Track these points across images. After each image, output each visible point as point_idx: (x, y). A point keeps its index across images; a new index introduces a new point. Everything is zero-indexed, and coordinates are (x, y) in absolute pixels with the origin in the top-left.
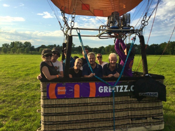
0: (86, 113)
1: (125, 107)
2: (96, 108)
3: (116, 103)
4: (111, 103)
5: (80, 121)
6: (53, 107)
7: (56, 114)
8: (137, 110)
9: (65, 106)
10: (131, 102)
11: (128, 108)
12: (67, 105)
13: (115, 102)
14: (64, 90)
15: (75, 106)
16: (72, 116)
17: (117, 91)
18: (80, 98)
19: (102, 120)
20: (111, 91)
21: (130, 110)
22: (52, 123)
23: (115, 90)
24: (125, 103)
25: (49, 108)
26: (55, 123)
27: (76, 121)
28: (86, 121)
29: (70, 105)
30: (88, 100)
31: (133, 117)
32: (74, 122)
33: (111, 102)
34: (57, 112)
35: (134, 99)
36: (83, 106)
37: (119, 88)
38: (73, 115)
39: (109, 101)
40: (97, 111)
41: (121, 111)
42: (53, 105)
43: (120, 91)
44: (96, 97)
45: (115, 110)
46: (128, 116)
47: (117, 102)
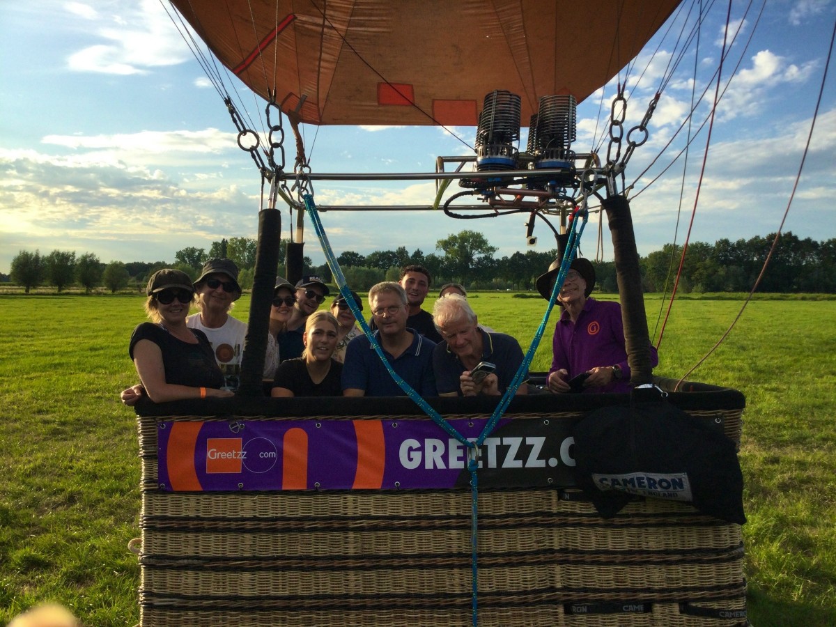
0: (336, 564)
1: (535, 547)
2: (384, 544)
3: (486, 522)
4: (462, 523)
5: (307, 603)
6: (186, 530)
7: (196, 562)
8: (599, 563)
9: (238, 527)
10: (564, 521)
11: (552, 551)
12: (249, 525)
13: (480, 517)
14: (236, 455)
15: (287, 530)
16: (271, 574)
17: (492, 463)
18: (311, 492)
19: (413, 602)
20: (461, 465)
21: (561, 563)
22: (176, 602)
23: (479, 459)
24: (535, 524)
25: (169, 535)
26: (191, 604)
27: (289, 598)
28: (337, 602)
29: (263, 525)
30: (349, 505)
31: (575, 596)
32: (280, 603)
33: (458, 516)
34: (201, 554)
35: (579, 507)
36: (322, 530)
37: (502, 451)
38: (276, 569)
39: (453, 513)
40: (392, 557)
41: (511, 565)
42: (187, 519)
43: (505, 466)
44: (388, 490)
45: (480, 555)
46: (552, 589)
47: (494, 517)
